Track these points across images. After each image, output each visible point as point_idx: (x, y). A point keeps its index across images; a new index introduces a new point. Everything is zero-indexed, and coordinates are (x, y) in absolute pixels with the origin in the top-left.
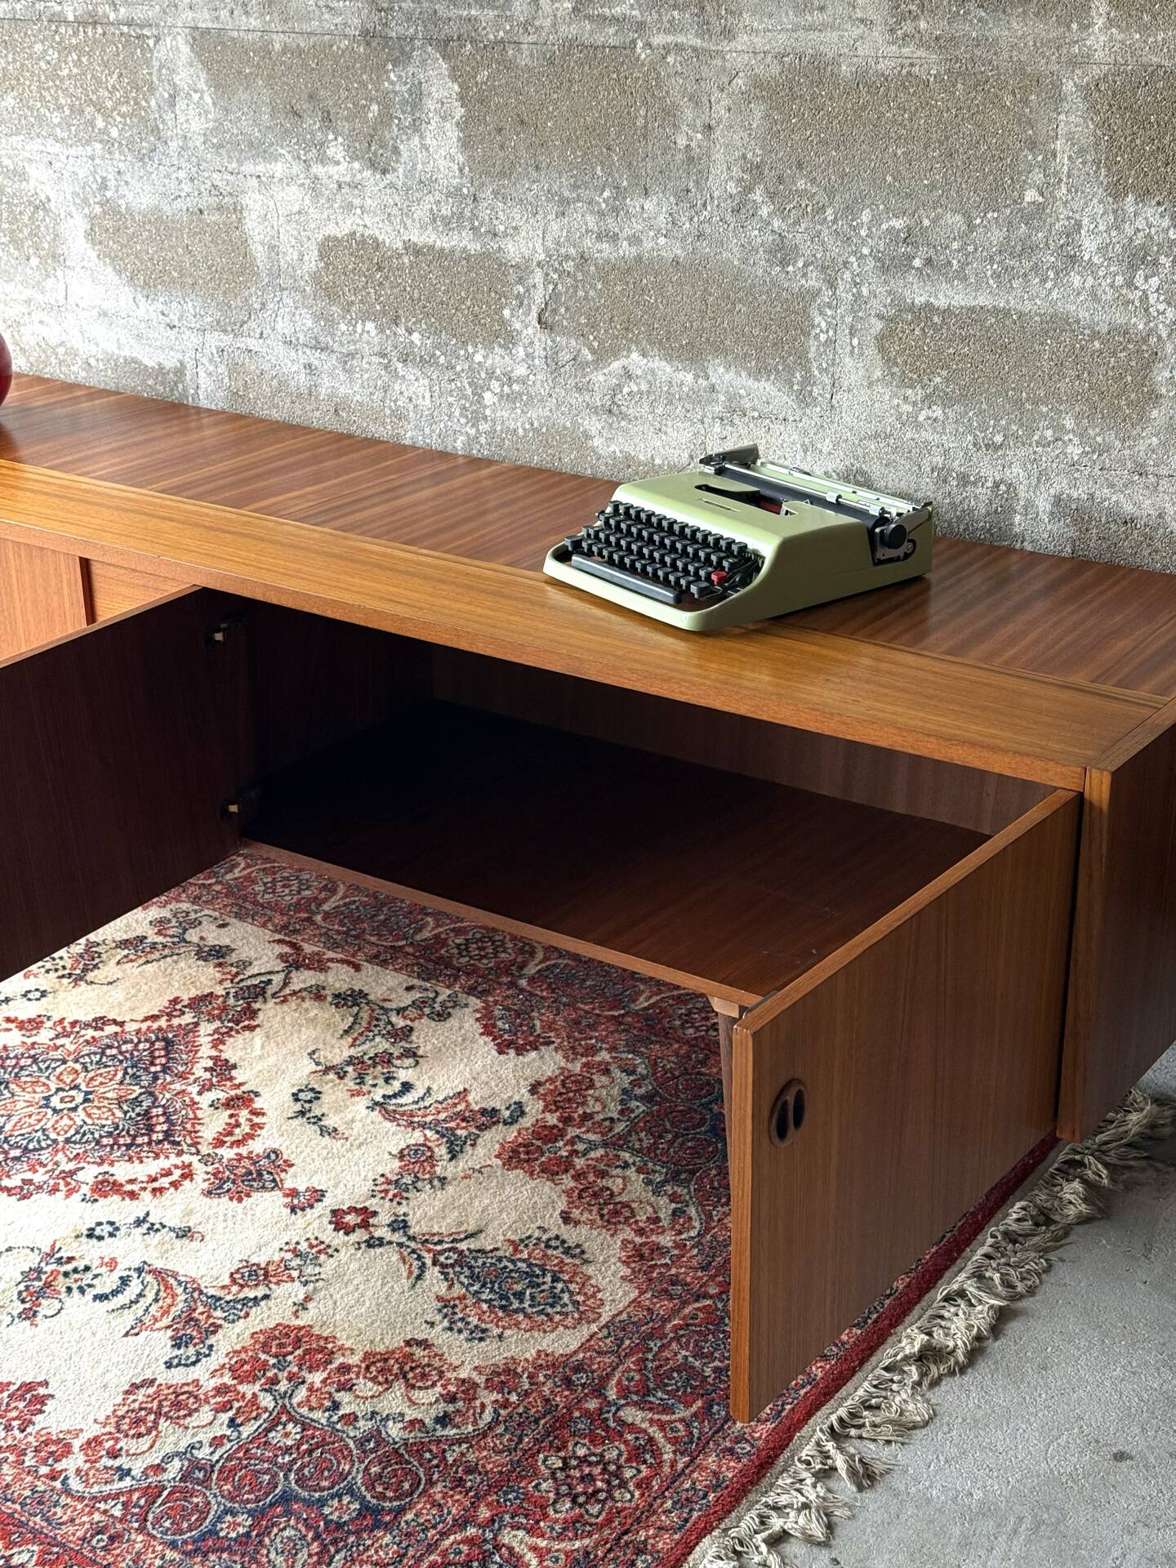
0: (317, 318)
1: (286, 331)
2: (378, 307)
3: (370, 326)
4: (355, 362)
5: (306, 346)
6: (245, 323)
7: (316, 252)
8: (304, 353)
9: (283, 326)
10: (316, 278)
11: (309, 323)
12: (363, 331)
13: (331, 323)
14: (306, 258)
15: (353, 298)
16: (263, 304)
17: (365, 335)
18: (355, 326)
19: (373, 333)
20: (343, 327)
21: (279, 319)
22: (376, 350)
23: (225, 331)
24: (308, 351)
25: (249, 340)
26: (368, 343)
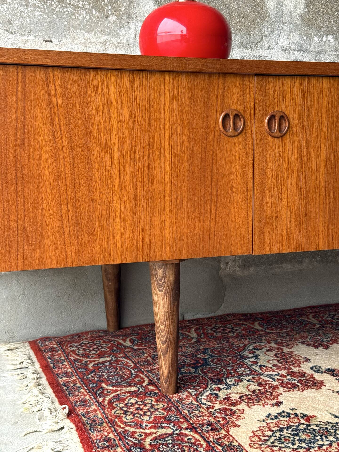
0: (301, 36)
1: (284, 44)
2: (335, 28)
3: (330, 38)
4: (321, 56)
5: (295, 50)
6: (258, 42)
7: (304, 4)
8: (294, 54)
9: (283, 42)
10: (302, 17)
11: (298, 39)
12: (327, 40)
13: (310, 38)
14: (298, 7)
15: (322, 25)
16: (271, 32)
17: (327, 42)
18: (322, 38)
19: (332, 41)
20: (316, 39)
21: (281, 38)
22: (332, 48)
23: (246, 48)
24: (296, 53)
25: (261, 51)
26: (329, 46)
